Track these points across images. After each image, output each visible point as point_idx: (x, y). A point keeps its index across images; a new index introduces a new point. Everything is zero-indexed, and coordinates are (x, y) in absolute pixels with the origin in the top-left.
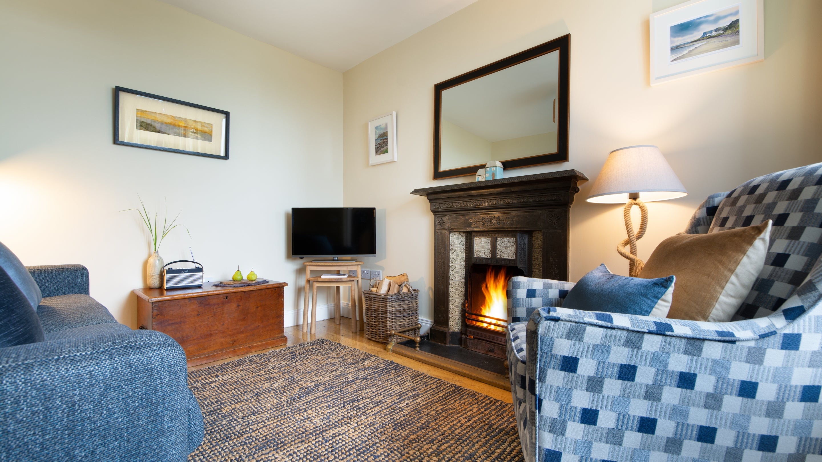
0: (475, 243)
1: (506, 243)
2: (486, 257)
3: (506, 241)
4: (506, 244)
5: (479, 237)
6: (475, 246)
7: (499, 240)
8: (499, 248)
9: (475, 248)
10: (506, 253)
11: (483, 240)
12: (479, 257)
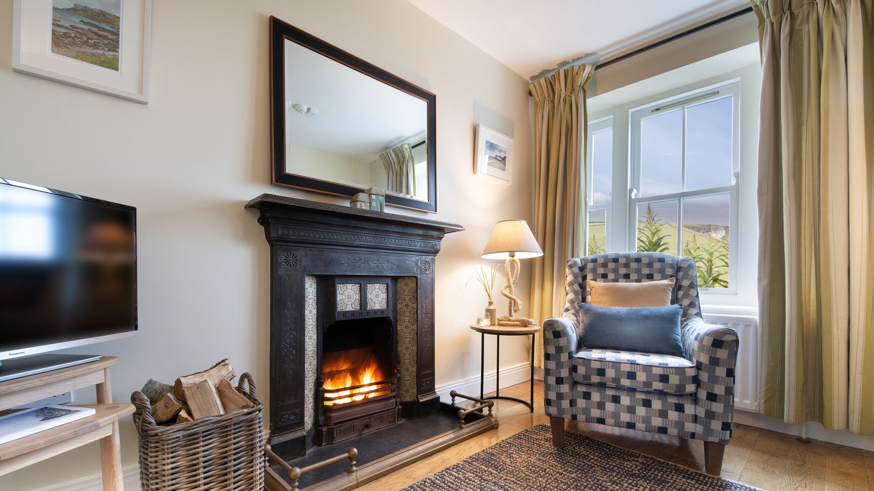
0: (338, 292)
1: (377, 290)
2: (353, 309)
3: (377, 289)
4: (377, 292)
5: (343, 284)
6: (338, 295)
7: (369, 287)
8: (370, 297)
9: (338, 299)
10: (377, 302)
11: (349, 287)
12: (345, 310)
